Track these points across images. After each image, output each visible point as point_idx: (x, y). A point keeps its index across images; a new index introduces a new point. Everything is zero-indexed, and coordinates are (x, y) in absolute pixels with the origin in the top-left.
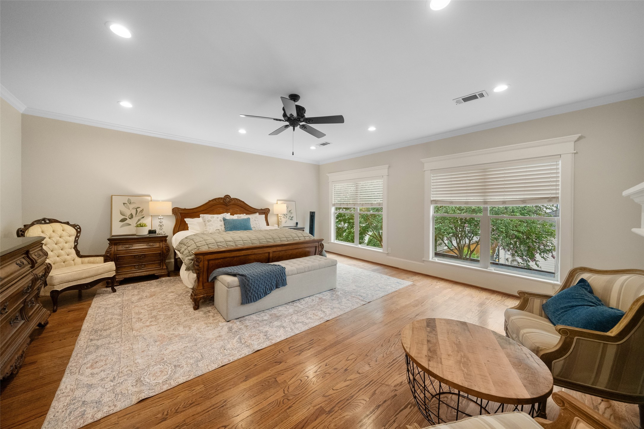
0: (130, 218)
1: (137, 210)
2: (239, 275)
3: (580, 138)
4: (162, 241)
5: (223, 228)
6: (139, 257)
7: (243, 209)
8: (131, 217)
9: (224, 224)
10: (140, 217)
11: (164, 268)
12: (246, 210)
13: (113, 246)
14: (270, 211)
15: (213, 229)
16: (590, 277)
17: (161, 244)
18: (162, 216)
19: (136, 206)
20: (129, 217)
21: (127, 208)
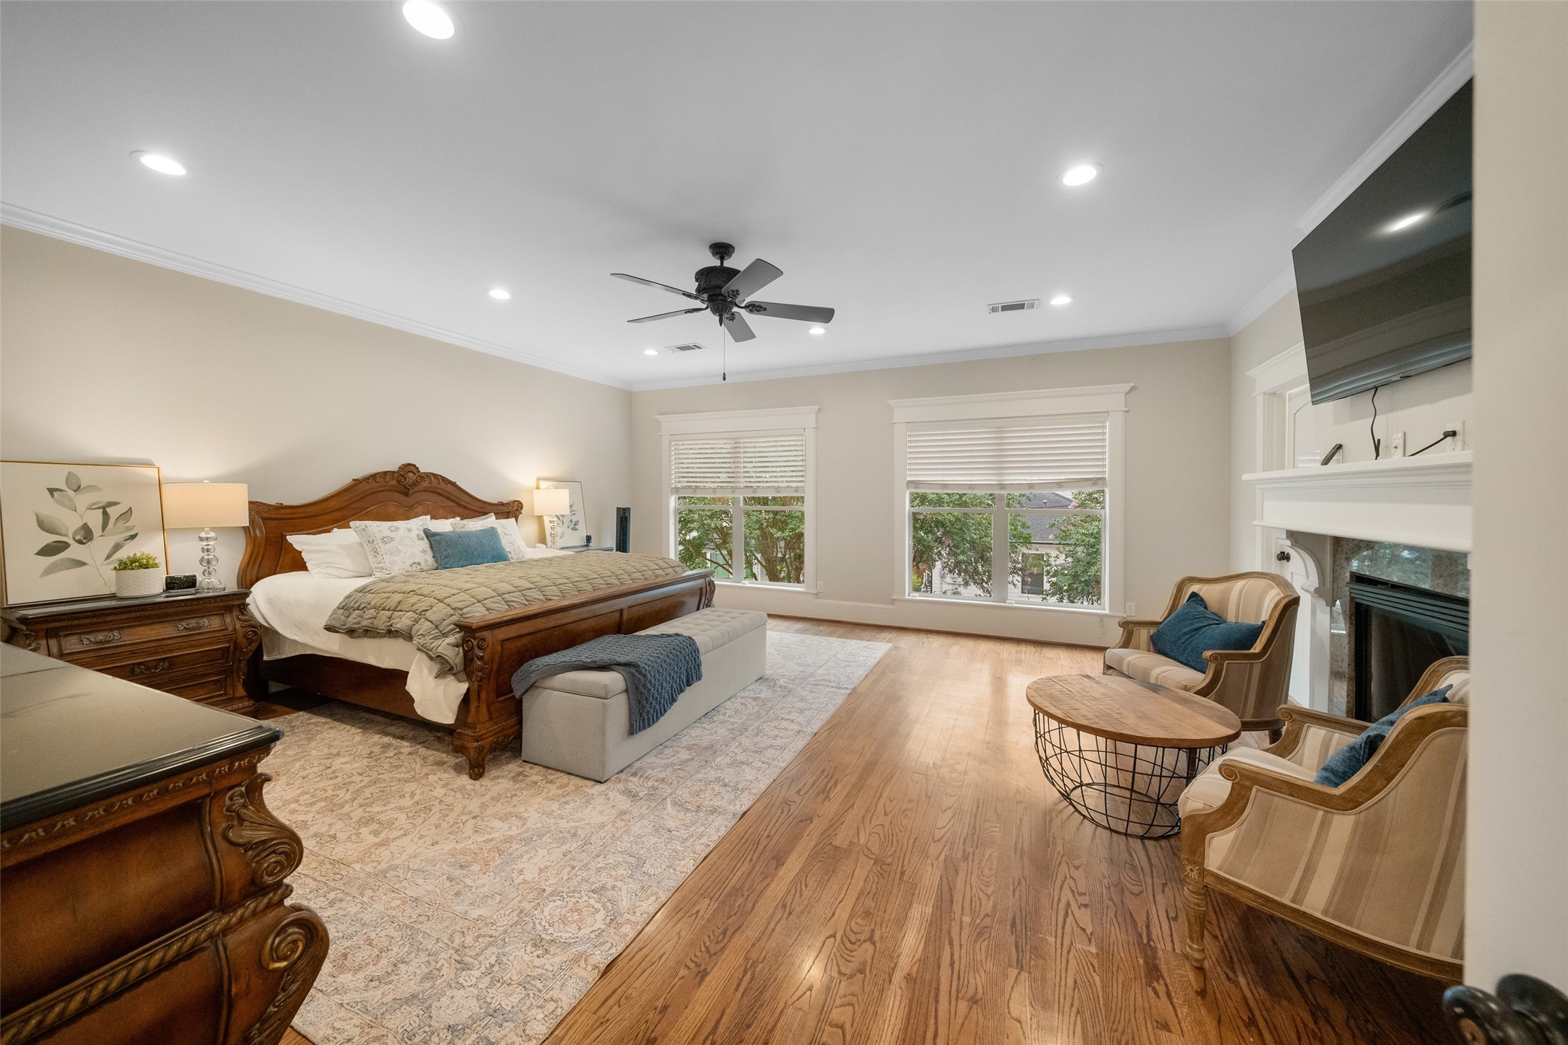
0: (80, 542)
1: (105, 514)
2: (619, 664)
3: (1132, 389)
4: (229, 609)
5: (431, 560)
6: (148, 668)
7: (450, 503)
8: (86, 535)
9: (432, 547)
10: (119, 538)
11: (238, 695)
12: (459, 505)
13: (43, 642)
14: (522, 508)
15: (403, 562)
16: (1200, 590)
17: (228, 619)
18: (212, 529)
19: (104, 498)
20: (78, 537)
21: (66, 507)
